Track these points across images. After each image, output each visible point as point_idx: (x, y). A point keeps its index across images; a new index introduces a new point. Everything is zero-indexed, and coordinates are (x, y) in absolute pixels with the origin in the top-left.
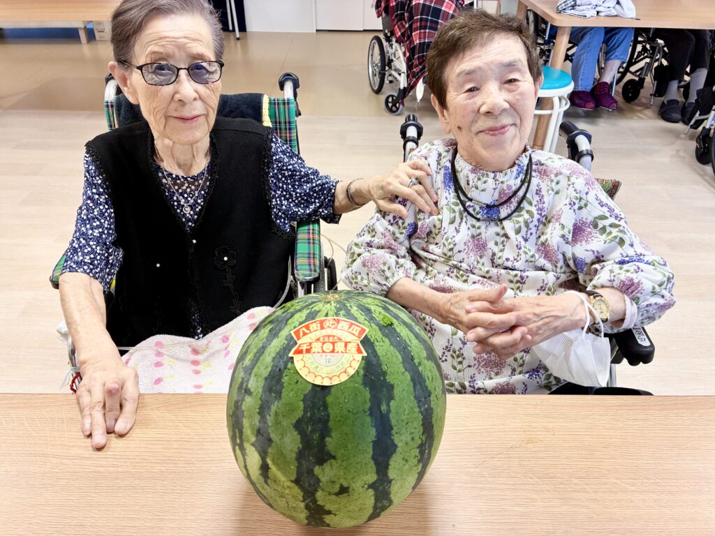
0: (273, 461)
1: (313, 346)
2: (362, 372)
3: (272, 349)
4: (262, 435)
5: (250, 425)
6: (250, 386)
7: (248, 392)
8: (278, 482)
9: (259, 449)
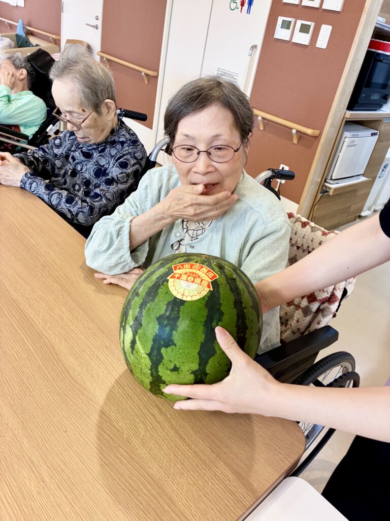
0: (139, 338)
1: (182, 276)
2: (206, 299)
3: (159, 273)
4: (138, 320)
5: (133, 314)
6: (139, 291)
7: (137, 295)
8: (139, 353)
9: (134, 329)
